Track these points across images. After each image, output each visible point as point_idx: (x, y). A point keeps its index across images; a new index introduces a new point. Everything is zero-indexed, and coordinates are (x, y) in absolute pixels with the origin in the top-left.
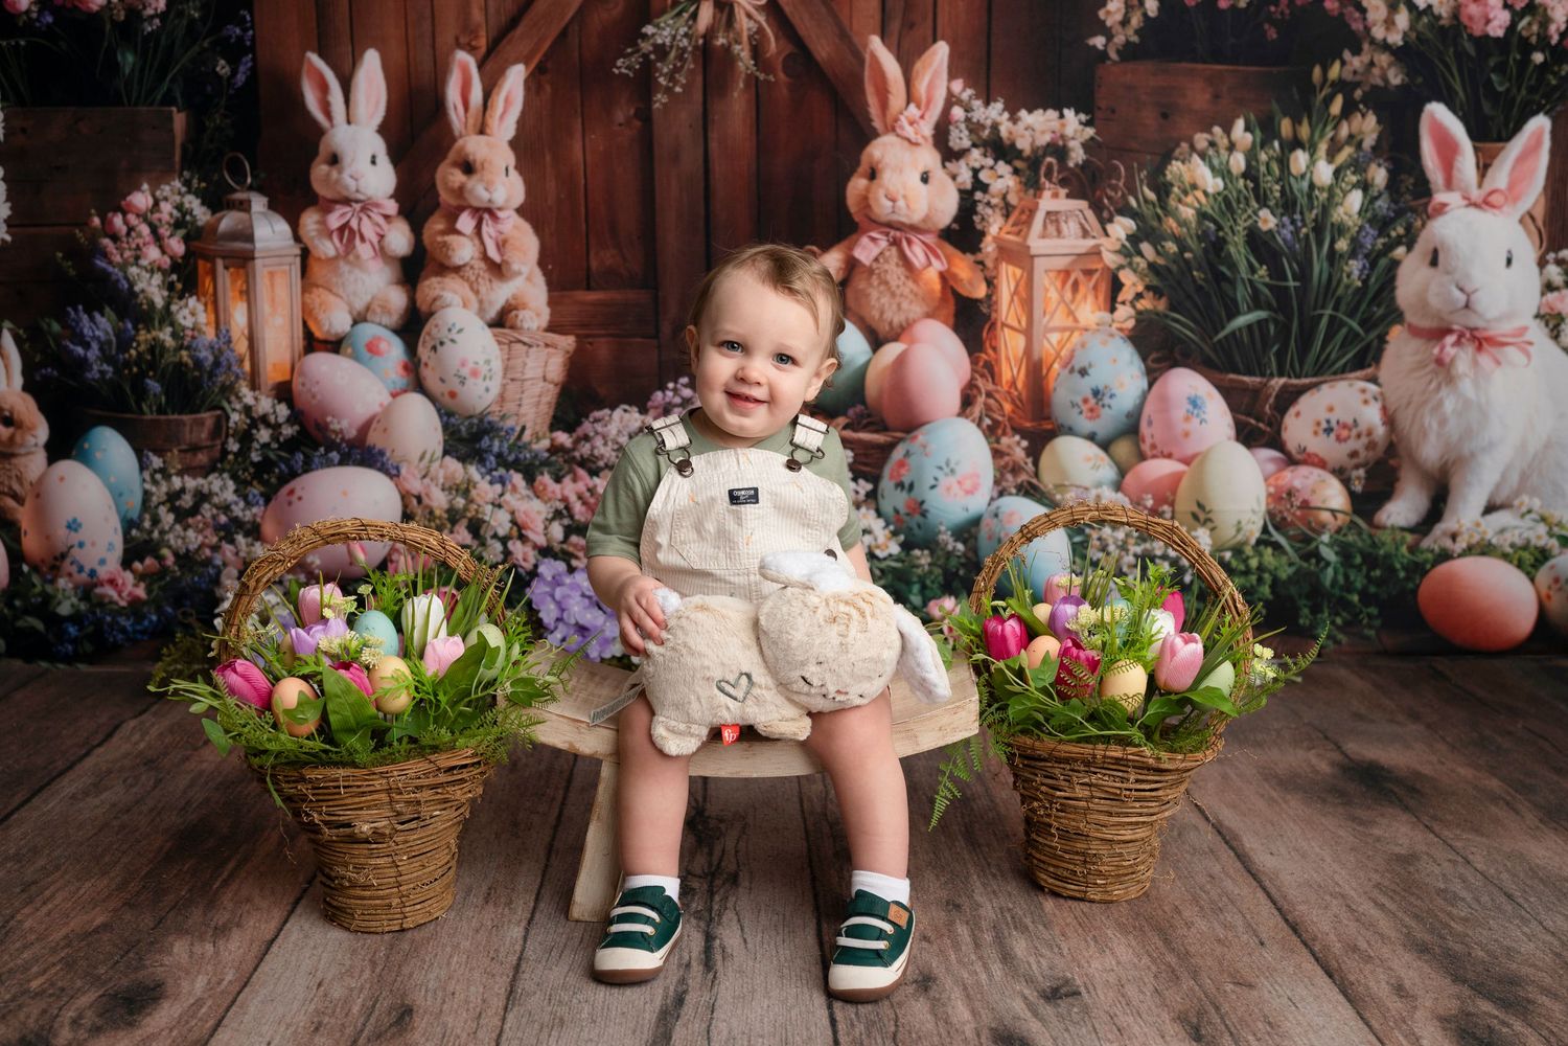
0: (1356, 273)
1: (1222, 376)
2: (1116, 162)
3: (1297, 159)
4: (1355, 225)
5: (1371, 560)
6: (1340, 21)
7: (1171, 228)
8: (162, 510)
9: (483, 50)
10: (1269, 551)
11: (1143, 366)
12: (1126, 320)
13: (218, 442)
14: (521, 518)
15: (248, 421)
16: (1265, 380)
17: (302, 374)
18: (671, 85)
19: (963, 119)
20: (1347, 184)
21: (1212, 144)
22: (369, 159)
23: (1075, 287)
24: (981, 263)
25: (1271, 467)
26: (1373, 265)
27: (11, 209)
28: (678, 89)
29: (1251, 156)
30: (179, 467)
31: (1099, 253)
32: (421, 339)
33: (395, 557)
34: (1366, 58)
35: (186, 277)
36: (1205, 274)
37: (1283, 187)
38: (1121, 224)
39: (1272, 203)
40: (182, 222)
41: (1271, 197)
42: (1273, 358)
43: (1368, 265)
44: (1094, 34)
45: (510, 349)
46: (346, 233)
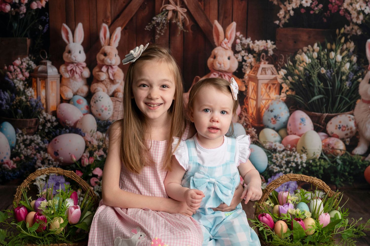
0: (348, 85)
1: (310, 113)
2: (282, 55)
3: (331, 54)
4: (348, 72)
5: (351, 163)
6: (344, 17)
7: (297, 73)
8: (21, 144)
9: (110, 23)
10: (322, 160)
11: (288, 110)
12: (283, 97)
13: (37, 126)
15: (45, 121)
16: (322, 114)
17: (59, 108)
18: (160, 33)
19: (240, 42)
20: (345, 61)
21: (308, 50)
22: (78, 52)
23: (270, 88)
24: (244, 81)
25: (323, 138)
26: (353, 83)
28: (162, 34)
29: (319, 53)
30: (26, 133)
31: (276, 79)
32: (92, 100)
33: (83, 158)
34: (351, 27)
35: (29, 83)
36: (306, 85)
37: (328, 62)
38: (283, 71)
39: (325, 66)
40: (29, 68)
41: (324, 64)
42: (324, 108)
43: (351, 83)
44: (276, 20)
45: (115, 103)
46: (72, 71)
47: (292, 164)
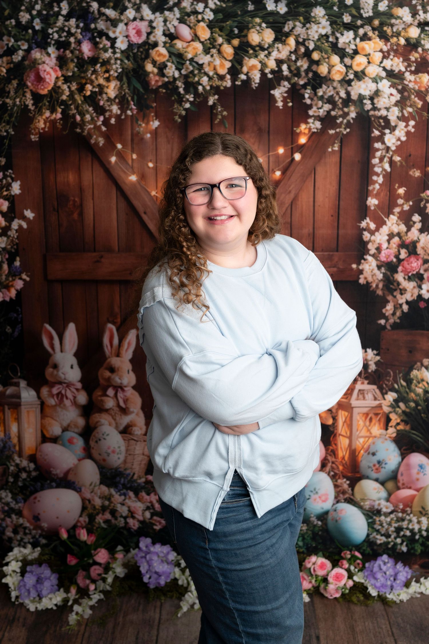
2: (389, 370)
7: (412, 397)
9: (119, 323)
11: (399, 452)
12: (392, 434)
13: (5, 479)
14: (132, 509)
15: (17, 470)
17: (40, 451)
22: (70, 366)
23: (371, 420)
31: (381, 407)
32: (91, 438)
33: (79, 524)
36: (426, 414)
38: (391, 395)
44: (381, 319)
45: (129, 442)
46: (60, 396)
47: (405, 532)
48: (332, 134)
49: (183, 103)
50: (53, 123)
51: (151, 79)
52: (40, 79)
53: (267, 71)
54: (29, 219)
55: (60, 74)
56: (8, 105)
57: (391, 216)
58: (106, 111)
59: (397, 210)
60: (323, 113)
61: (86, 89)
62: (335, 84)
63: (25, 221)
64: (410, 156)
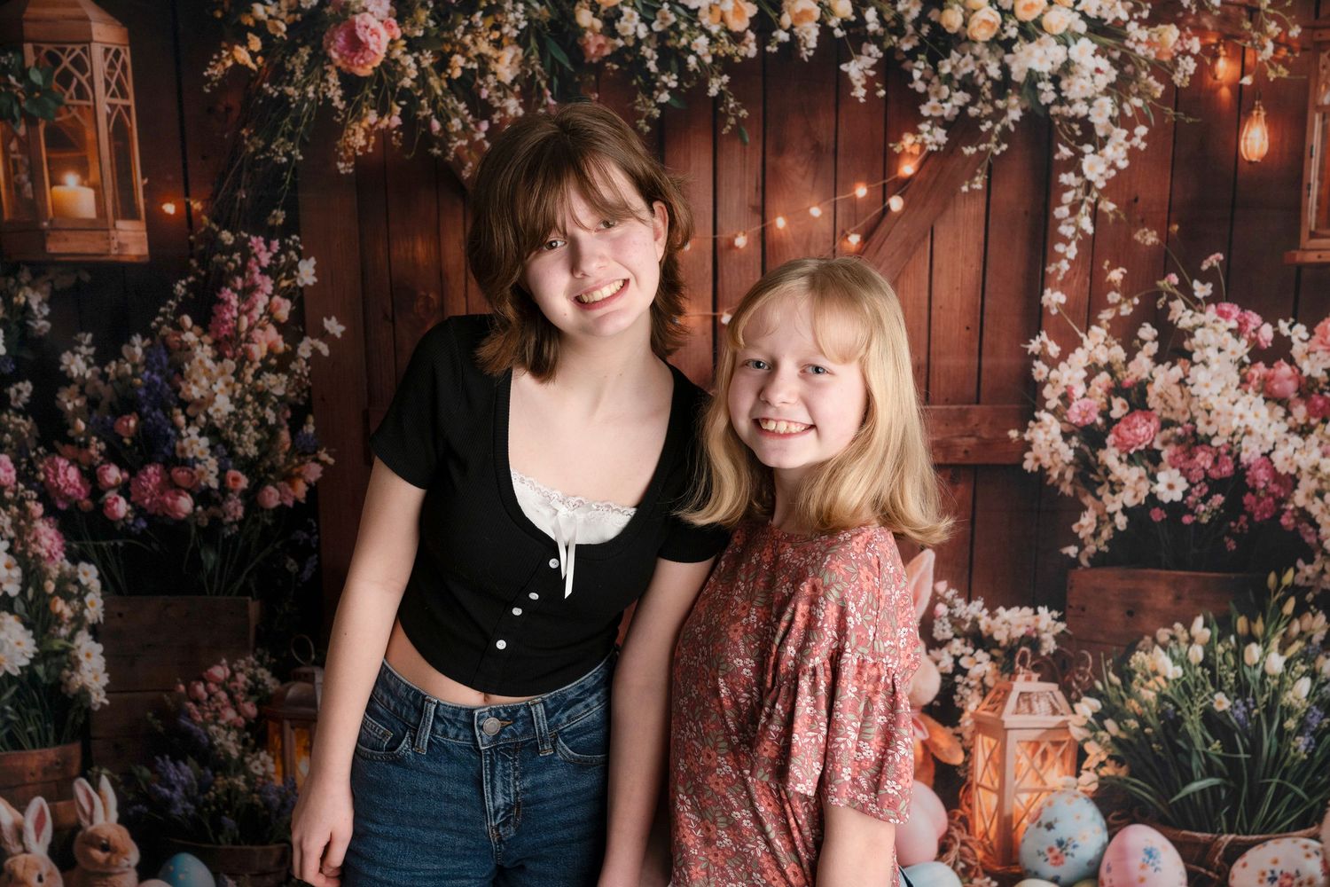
0: (1303, 748)
1: (1176, 832)
2: (1085, 652)
3: (1251, 651)
4: (1303, 708)
6: (1295, 535)
7: (1133, 708)
11: (1104, 823)
12: (1088, 785)
13: (284, 868)
16: (1215, 836)
19: (946, 614)
20: (1297, 673)
21: (1173, 638)
23: (1044, 755)
24: (960, 735)
26: (1319, 741)
27: (109, 678)
29: (1209, 648)
31: (1067, 728)
34: (1317, 566)
35: (257, 734)
36: (1163, 745)
37: (1237, 675)
38: (1086, 703)
39: (1227, 688)
40: (254, 690)
41: (1226, 683)
42: (1223, 818)
43: (1314, 741)
44: (1068, 544)
48: (971, 156)
49: (656, 93)
50: (384, 135)
51: (588, 43)
52: (356, 45)
53: (833, 22)
54: (334, 335)
55: (397, 33)
56: (291, 100)
57: (1094, 328)
58: (494, 110)
59: (1106, 315)
60: (952, 110)
61: (451, 64)
62: (978, 49)
63: (325, 342)
64: (1136, 200)
